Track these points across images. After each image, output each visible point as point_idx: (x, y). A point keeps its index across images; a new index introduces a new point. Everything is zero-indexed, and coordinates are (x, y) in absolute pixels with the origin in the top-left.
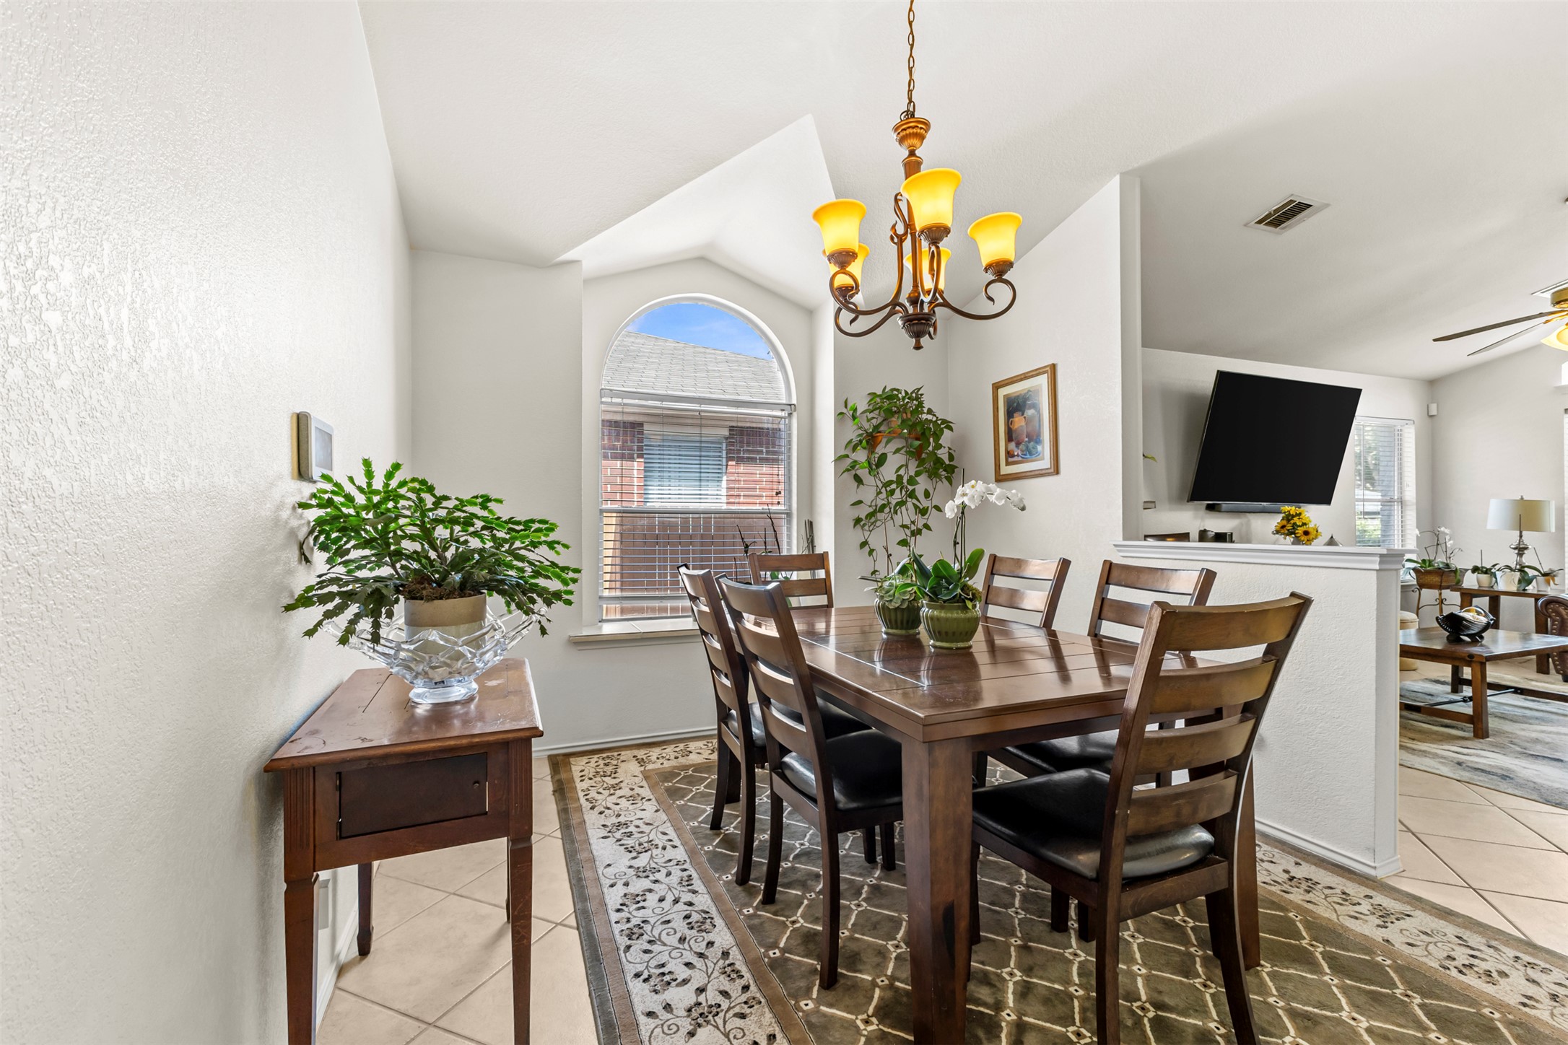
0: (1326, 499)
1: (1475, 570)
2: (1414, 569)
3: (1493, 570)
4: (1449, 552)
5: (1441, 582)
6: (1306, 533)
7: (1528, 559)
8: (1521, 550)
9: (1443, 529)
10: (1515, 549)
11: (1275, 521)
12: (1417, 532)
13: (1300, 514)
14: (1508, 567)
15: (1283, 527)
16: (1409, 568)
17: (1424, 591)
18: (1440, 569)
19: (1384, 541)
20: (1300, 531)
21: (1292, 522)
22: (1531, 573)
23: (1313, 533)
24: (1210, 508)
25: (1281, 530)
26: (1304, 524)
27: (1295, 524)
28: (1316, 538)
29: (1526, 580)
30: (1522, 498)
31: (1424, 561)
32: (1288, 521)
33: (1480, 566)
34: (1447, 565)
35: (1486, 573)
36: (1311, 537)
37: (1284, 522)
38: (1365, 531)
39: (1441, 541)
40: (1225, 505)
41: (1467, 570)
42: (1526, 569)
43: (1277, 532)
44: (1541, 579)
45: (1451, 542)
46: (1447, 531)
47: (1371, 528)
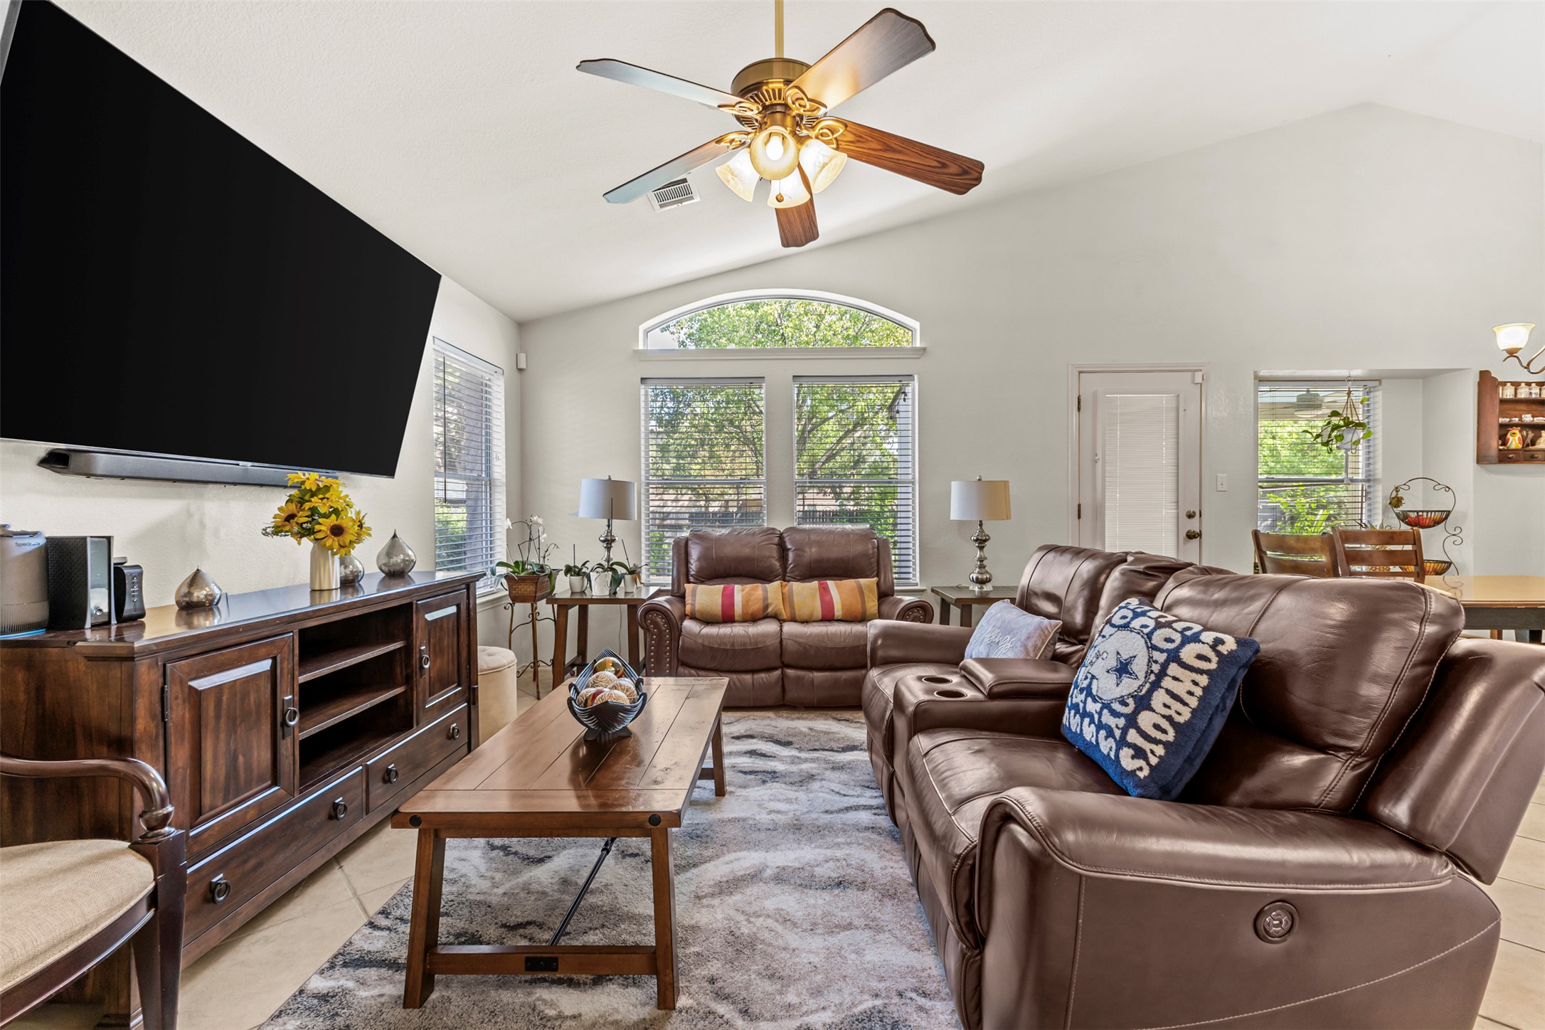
0: (386, 466)
1: (569, 570)
2: (507, 577)
3: (584, 570)
4: (543, 549)
5: (536, 592)
6: (337, 531)
7: (617, 554)
8: (609, 542)
9: (535, 518)
10: (603, 541)
11: (274, 504)
12: (509, 523)
13: (327, 488)
14: (600, 565)
15: (290, 518)
16: (501, 575)
17: (518, 606)
18: (534, 573)
19: (470, 537)
20: (324, 526)
21: (307, 506)
22: (621, 570)
23: (352, 529)
24: (55, 461)
25: (286, 524)
26: (336, 512)
27: (314, 511)
28: (359, 539)
29: (616, 581)
30: (610, 478)
31: (517, 563)
32: (301, 501)
33: (572, 565)
34: (542, 568)
35: (578, 574)
36: (347, 538)
37: (293, 508)
38: (448, 522)
39: (535, 536)
40: (104, 459)
41: (558, 571)
42: (615, 566)
43: (277, 531)
44: (628, 577)
45: (545, 535)
46: (540, 521)
47: (455, 517)
